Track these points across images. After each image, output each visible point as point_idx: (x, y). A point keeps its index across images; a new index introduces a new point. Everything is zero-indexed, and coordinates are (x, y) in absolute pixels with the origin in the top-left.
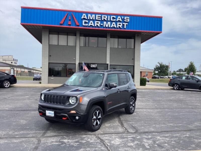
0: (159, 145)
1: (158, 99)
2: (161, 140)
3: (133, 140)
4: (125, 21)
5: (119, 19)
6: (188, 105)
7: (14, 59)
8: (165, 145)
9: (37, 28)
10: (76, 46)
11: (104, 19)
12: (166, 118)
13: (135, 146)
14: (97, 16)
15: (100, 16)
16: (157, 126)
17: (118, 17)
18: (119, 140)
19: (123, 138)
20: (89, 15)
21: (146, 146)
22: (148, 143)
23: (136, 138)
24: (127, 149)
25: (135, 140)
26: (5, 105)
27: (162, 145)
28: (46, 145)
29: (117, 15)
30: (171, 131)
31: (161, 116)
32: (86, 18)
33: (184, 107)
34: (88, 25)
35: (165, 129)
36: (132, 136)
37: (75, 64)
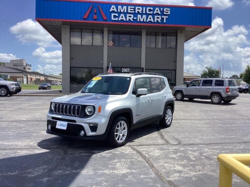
0: (207, 157)
1: (206, 109)
2: (209, 152)
3: (176, 152)
4: (165, 13)
5: (157, 11)
6: (244, 116)
7: (26, 64)
8: (213, 157)
9: (56, 25)
10: (103, 46)
11: (138, 12)
12: (215, 130)
13: (178, 157)
14: (129, 7)
15: (133, 7)
16: (204, 138)
17: (155, 8)
18: (159, 152)
19: (164, 150)
20: (120, 7)
21: (191, 157)
22: (193, 155)
23: (179, 150)
24: (168, 161)
25: (178, 152)
26: (22, 116)
27: (211, 157)
28: (74, 156)
29: (154, 6)
30: (222, 143)
31: (209, 128)
32: (116, 11)
33: (238, 117)
34: (118, 19)
35: (214, 141)
36: (174, 148)
37: (103, 68)
